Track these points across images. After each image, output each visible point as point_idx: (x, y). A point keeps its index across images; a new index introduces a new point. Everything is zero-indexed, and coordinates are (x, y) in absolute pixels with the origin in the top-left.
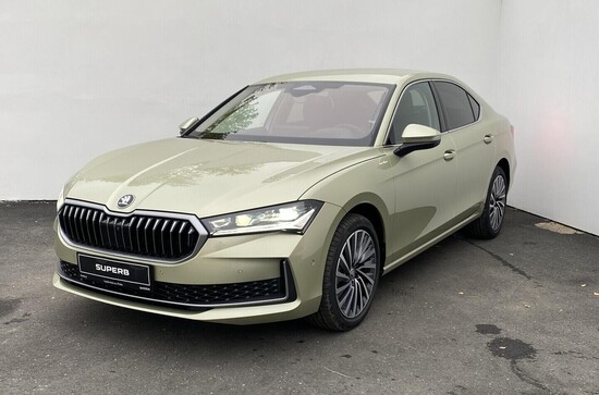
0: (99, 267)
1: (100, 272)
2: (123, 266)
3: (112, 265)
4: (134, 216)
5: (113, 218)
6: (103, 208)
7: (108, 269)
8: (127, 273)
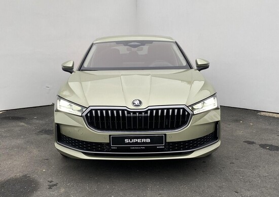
0: (127, 141)
1: (129, 143)
2: (146, 138)
3: (137, 138)
4: (149, 110)
5: (135, 113)
6: (125, 108)
7: (134, 141)
8: (148, 140)
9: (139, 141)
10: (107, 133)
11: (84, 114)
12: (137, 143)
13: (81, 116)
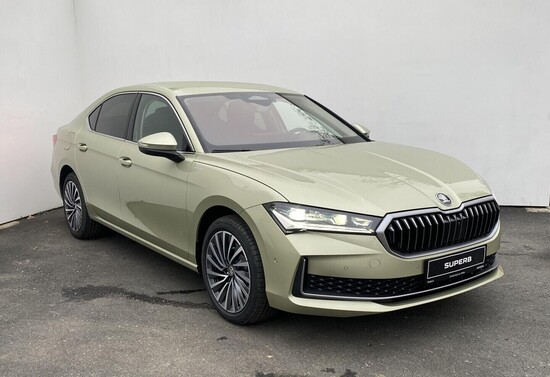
0: (447, 266)
2: (466, 255)
4: (465, 208)
5: (451, 216)
6: (437, 210)
7: (455, 263)
8: (469, 259)
9: (460, 262)
10: (419, 258)
11: (382, 229)
12: (458, 266)
13: (375, 234)
